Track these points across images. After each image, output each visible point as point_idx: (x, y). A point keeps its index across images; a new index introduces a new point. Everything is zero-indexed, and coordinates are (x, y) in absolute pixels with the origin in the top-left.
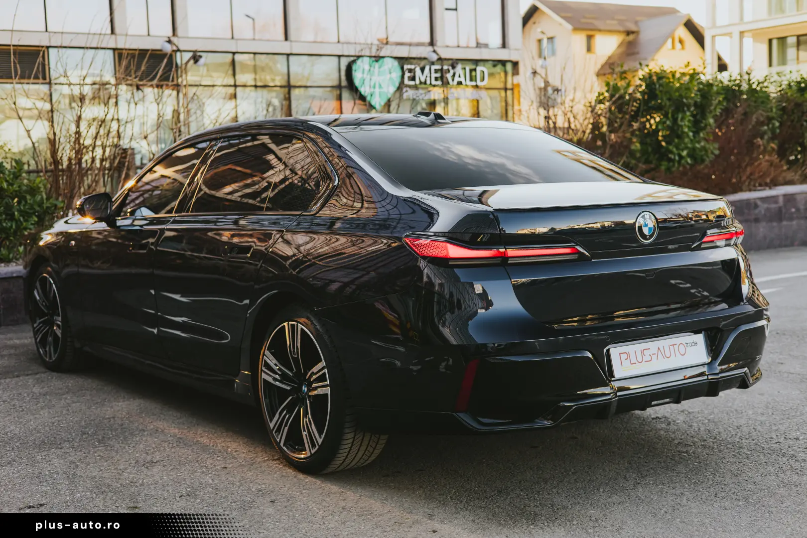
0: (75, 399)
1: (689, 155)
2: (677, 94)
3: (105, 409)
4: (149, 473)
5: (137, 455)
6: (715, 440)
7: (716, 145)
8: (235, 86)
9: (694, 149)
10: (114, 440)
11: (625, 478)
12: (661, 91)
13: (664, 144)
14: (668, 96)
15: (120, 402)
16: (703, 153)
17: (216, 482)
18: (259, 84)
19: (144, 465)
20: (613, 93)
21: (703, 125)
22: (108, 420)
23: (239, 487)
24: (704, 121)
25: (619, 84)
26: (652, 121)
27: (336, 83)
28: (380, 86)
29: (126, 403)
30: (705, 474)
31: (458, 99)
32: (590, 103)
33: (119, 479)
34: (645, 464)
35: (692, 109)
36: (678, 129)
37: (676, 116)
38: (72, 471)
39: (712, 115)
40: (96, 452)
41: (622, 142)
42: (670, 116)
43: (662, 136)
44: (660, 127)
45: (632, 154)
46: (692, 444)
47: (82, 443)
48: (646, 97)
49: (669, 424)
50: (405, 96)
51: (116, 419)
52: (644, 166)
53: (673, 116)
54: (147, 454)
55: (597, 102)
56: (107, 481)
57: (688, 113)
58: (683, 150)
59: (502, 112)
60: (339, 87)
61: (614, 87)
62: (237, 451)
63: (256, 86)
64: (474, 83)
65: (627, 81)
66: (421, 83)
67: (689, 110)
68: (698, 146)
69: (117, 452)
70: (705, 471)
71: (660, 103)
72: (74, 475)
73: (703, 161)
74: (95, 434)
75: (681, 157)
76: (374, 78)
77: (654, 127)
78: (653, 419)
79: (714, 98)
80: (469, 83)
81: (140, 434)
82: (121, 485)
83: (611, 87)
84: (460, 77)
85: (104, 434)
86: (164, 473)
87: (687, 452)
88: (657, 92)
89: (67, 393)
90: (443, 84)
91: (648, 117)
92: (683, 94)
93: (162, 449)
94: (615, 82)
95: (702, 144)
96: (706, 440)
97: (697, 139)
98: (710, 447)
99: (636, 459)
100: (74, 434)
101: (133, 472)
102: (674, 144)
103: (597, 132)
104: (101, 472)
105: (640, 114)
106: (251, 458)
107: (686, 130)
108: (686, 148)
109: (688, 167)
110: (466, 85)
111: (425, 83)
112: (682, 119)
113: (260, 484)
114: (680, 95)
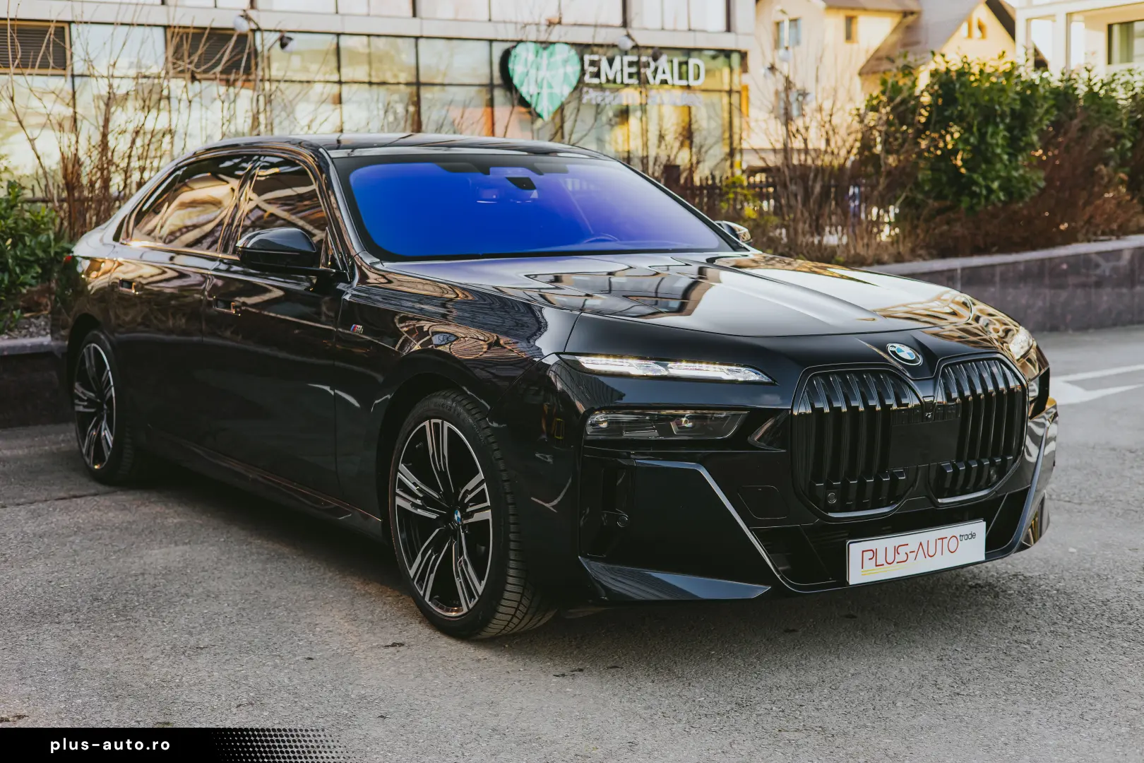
0: (87, 543)
1: (1001, 188)
2: (987, 98)
3: (131, 560)
4: (192, 667)
5: (175, 636)
6: (1071, 624)
7: (1042, 174)
8: (340, 82)
9: (1009, 179)
10: (142, 611)
11: (936, 685)
12: (962, 93)
13: (963, 170)
14: (973, 100)
15: (154, 549)
16: (1022, 185)
17: (296, 681)
18: (374, 80)
19: (184, 653)
20: (892, 95)
21: (1022, 144)
22: (134, 578)
23: (331, 692)
24: (1024, 139)
25: (901, 83)
26: (948, 138)
27: (486, 81)
28: (550, 87)
29: (164, 550)
30: (1061, 679)
31: (660, 105)
32: (858, 110)
33: (145, 675)
34: (965, 661)
35: (1008, 120)
36: (987, 149)
37: (983, 130)
38: (73, 661)
39: (1036, 129)
40: (111, 630)
41: (904, 168)
42: (975, 129)
43: (962, 160)
44: (960, 146)
45: (918, 186)
46: (1035, 629)
47: (92, 614)
48: (940, 101)
49: (996, 596)
50: (585, 99)
51: (146, 576)
52: (936, 204)
53: (979, 130)
54: (191, 634)
55: (869, 108)
56: (125, 678)
57: (1001, 127)
58: (993, 181)
59: (723, 125)
60: (491, 86)
61: (893, 86)
62: (330, 631)
63: (370, 83)
64: (684, 83)
65: (913, 78)
66: (608, 81)
67: (1003, 121)
68: (1015, 174)
69: (144, 630)
70: (1060, 674)
71: (961, 111)
72: (75, 667)
73: (1022, 196)
74: (111, 601)
75: (990, 190)
76: (541, 74)
77: (950, 147)
78: (971, 587)
79: (1039, 105)
80: (678, 82)
81: (182, 602)
82: (146, 685)
83: (889, 85)
84: (664, 72)
85: (126, 601)
86: (216, 666)
87: (1028, 642)
88: (958, 95)
89: (75, 533)
90: (639, 83)
91: (943, 132)
92: (996, 98)
93: (214, 626)
94: (896, 79)
95: (1021, 172)
96: (1056, 623)
97: (1014, 164)
98: (1063, 634)
99: (951, 653)
100: (79, 600)
101: (168, 663)
102: (980, 171)
103: (866, 153)
104: (117, 664)
105: (931, 127)
106: (350, 643)
107: (999, 151)
108: (998, 177)
109: (1000, 205)
110: (673, 85)
111: (615, 81)
112: (994, 134)
113: (364, 687)
114: (991, 100)
